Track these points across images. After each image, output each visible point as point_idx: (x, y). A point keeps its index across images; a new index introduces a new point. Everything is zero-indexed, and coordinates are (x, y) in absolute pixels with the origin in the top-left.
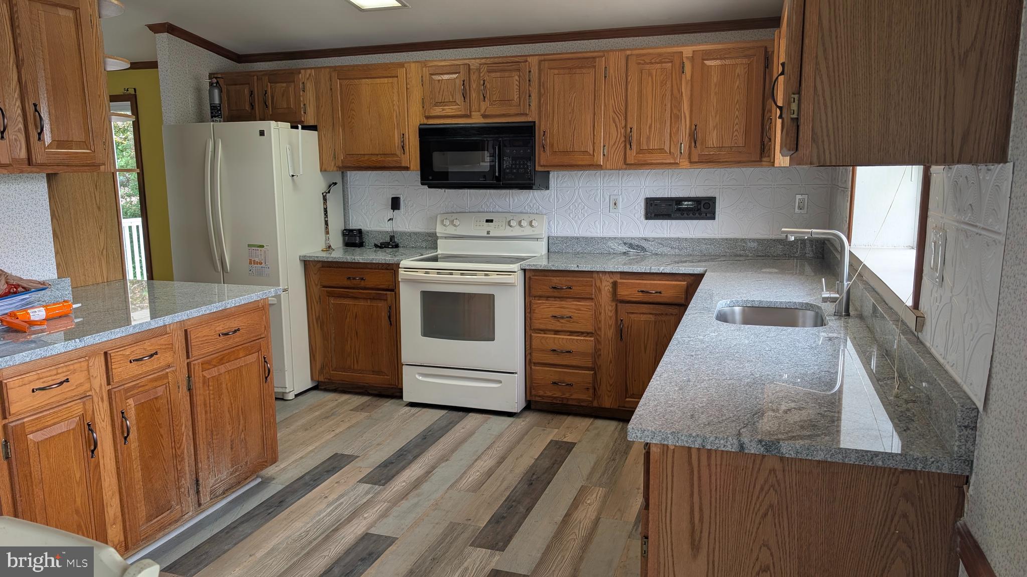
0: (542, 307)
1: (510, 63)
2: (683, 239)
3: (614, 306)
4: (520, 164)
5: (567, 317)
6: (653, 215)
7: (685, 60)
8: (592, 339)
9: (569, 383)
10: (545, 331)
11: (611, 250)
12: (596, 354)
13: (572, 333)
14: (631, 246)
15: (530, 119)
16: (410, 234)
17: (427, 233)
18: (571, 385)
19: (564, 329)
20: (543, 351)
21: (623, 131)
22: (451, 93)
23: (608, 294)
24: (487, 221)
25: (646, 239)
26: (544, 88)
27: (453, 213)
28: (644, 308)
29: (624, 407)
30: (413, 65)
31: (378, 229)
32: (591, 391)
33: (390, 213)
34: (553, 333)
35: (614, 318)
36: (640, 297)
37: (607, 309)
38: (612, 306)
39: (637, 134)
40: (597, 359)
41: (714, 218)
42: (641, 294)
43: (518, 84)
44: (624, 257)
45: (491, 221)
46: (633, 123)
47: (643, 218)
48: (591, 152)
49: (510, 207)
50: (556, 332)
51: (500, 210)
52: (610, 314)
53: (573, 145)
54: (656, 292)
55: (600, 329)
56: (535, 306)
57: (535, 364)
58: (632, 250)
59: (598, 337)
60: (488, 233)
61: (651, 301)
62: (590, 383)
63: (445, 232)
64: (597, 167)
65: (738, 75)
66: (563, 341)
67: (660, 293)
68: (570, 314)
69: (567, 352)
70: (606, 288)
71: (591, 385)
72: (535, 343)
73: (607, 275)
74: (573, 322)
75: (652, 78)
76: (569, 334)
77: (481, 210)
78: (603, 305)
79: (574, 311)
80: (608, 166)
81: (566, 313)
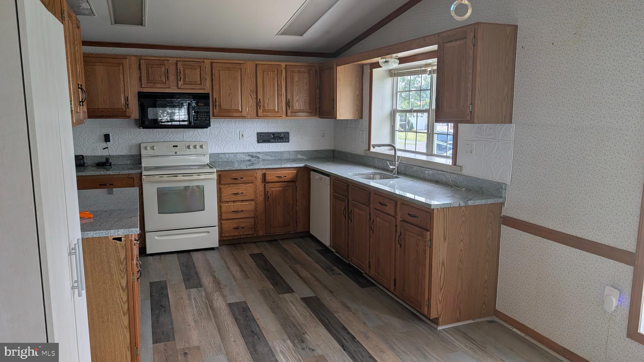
0: (227, 190)
1: (194, 62)
2: (276, 152)
3: (263, 186)
4: (202, 115)
5: (241, 193)
6: (262, 141)
7: (282, 69)
8: (254, 203)
9: (242, 227)
10: (227, 202)
11: (242, 159)
12: (256, 210)
13: (243, 201)
14: (252, 156)
15: (207, 92)
16: (118, 157)
17: (131, 155)
18: (243, 228)
19: (239, 200)
20: (228, 212)
21: (255, 100)
22: (159, 75)
23: (260, 180)
24: (174, 146)
25: (259, 153)
26: (214, 76)
27: (147, 142)
28: (278, 185)
29: (270, 234)
30: (133, 58)
31: (93, 154)
32: (253, 229)
33: (104, 145)
34: (232, 202)
35: (263, 192)
36: (276, 179)
37: (260, 187)
38: (262, 185)
39: (262, 102)
40: (255, 213)
41: (288, 142)
42: (277, 178)
43: (200, 73)
44: (249, 162)
45: (177, 146)
46: (260, 97)
47: (256, 142)
48: (241, 110)
49: (183, 138)
50: (234, 202)
51: (178, 140)
52: (262, 189)
53: (231, 106)
54: (284, 177)
55: (257, 197)
56: (223, 189)
57: (223, 220)
58: (253, 159)
59: (256, 202)
60: (176, 153)
61: (281, 181)
62: (253, 225)
63: (148, 154)
64: (243, 117)
65: (306, 78)
66: (239, 206)
67: (286, 177)
68: (242, 192)
69: (241, 211)
70: (259, 177)
71: (253, 226)
72: (224, 209)
73: (260, 170)
74: (244, 195)
75: (269, 76)
76: (241, 202)
77: (166, 140)
78: (258, 185)
79: (244, 190)
80: (249, 117)
81: (240, 191)
